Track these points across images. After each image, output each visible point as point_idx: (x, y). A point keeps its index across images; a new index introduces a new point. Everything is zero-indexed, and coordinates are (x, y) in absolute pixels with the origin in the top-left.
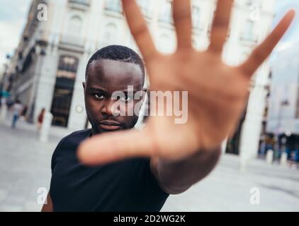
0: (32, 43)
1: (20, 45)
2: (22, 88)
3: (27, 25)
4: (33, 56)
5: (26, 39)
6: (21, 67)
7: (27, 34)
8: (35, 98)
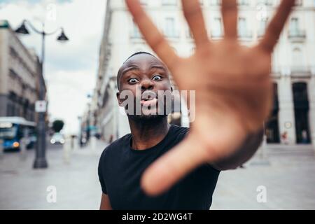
0: (106, 80)
1: (97, 84)
2: (105, 121)
3: (100, 67)
4: (109, 91)
5: (101, 78)
6: (101, 103)
7: (101, 74)
8: (117, 127)
